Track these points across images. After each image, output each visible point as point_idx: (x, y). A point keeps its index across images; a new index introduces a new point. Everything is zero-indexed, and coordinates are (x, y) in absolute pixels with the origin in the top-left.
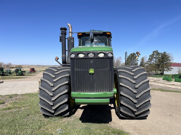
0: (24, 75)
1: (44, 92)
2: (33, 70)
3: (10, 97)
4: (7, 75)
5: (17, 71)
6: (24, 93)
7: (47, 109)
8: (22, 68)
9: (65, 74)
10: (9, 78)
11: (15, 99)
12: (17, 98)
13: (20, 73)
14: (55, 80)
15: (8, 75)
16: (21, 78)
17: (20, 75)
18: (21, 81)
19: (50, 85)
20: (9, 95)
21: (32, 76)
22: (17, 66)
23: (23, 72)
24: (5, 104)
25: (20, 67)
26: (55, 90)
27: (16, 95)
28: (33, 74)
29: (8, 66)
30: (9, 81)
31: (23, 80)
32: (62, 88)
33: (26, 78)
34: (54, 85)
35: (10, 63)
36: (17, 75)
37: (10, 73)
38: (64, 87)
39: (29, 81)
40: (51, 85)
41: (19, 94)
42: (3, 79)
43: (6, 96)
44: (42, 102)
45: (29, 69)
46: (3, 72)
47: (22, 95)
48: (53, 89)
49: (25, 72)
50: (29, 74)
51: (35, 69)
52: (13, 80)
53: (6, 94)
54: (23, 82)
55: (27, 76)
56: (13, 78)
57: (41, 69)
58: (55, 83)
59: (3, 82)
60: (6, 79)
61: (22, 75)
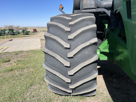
0: (29, 34)
1: (53, 59)
2: (35, 31)
3: (16, 54)
4: (16, 35)
5: (23, 31)
6: (29, 50)
7: (60, 88)
8: (27, 29)
9: (87, 25)
10: (18, 36)
11: (21, 56)
12: (22, 54)
13: (26, 33)
14: (71, 37)
15: (18, 34)
16: (27, 36)
17: (26, 34)
18: (26, 39)
19: (62, 46)
20: (15, 52)
21: (34, 35)
22: (23, 27)
23: (28, 32)
24: (11, 62)
25: (26, 28)
26: (74, 55)
27: (22, 52)
28: (35, 33)
29: (17, 28)
30: (18, 39)
31: (28, 38)
32: (86, 52)
33: (30, 36)
34: (70, 46)
35: (18, 26)
36: (24, 35)
37: (19, 33)
38: (90, 49)
39: (33, 39)
40: (65, 46)
41: (24, 51)
42: (14, 37)
43: (13, 52)
44: (50, 76)
45: (32, 30)
46: (14, 33)
47: (27, 51)
48: (71, 55)
49: (29, 32)
50: (33, 34)
51: (37, 30)
52: (21, 38)
53: (13, 51)
54: (28, 39)
55: (31, 35)
56: (21, 37)
57: (41, 30)
58: (71, 42)
59: (12, 40)
60: (16, 37)
61: (27, 34)
